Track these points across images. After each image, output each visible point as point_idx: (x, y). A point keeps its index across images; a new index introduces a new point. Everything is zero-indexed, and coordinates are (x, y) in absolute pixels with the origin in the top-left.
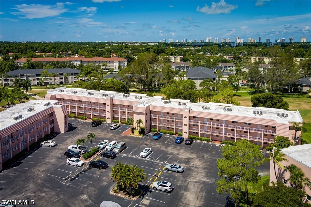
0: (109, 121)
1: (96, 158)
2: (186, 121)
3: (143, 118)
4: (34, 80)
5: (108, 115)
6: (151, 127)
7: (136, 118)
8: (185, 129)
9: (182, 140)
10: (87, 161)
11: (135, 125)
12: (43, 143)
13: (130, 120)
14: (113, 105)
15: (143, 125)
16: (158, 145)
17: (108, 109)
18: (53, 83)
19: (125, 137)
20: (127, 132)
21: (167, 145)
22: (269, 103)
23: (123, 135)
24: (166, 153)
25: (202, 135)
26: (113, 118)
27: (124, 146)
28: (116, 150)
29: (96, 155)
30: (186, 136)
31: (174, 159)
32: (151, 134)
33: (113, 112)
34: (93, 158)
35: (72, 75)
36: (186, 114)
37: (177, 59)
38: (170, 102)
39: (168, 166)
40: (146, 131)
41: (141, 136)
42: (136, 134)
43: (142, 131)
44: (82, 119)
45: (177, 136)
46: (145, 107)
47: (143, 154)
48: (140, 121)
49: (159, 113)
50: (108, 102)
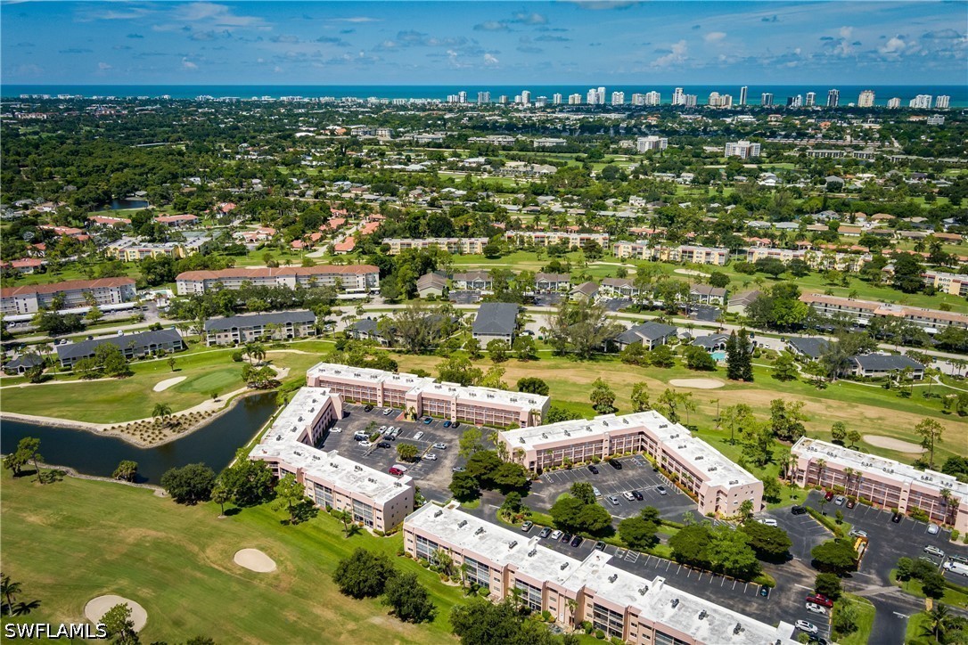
0: (380, 405)
1: (380, 441)
2: (453, 407)
3: (415, 405)
4: (251, 334)
5: (380, 399)
6: (423, 412)
7: (409, 405)
8: (453, 414)
9: (450, 423)
10: (374, 443)
11: (408, 410)
12: (331, 430)
13: (403, 406)
14: (384, 390)
15: (416, 411)
16: (429, 429)
17: (379, 393)
18: (278, 337)
19: (399, 422)
20: (400, 417)
21: (437, 429)
22: (531, 388)
23: (396, 420)
24: (434, 435)
25: (468, 419)
26: (384, 402)
27: (400, 431)
28: (395, 435)
29: (379, 439)
30: (454, 420)
31: (441, 439)
32: (423, 418)
33: (384, 396)
34: (377, 440)
35: (304, 323)
36: (453, 401)
37: (476, 246)
38: (440, 387)
39: (435, 445)
40: (418, 416)
41: (414, 421)
42: (409, 419)
43: (415, 416)
44: (351, 402)
45: (446, 420)
46: (417, 394)
47: (417, 437)
48: (412, 408)
49: (430, 399)
50: (379, 387)
